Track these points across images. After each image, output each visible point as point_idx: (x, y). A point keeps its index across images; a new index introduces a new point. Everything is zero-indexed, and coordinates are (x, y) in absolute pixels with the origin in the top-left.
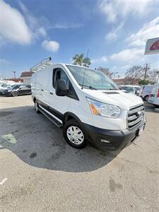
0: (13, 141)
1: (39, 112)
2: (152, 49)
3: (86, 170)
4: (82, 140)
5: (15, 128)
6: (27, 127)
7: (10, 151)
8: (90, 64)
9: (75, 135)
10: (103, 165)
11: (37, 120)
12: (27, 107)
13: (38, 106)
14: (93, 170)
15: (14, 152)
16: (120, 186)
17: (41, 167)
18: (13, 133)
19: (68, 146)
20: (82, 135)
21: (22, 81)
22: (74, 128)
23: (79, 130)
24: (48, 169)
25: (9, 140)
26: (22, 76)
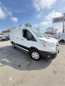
0: (8, 61)
1: (15, 48)
2: (55, 21)
3: (43, 68)
4: (39, 57)
5: (6, 56)
6: (11, 55)
7: (8, 66)
8: (31, 27)
9: (35, 55)
10: (48, 65)
11: (15, 51)
12: (8, 46)
13: (14, 45)
14: (46, 68)
15: (10, 66)
16: (57, 72)
17: (25, 70)
18: (6, 58)
19: (32, 60)
20: (38, 55)
21: (3, 35)
22: (35, 53)
23: (37, 53)
24: (28, 70)
25: (6, 61)
26: (2, 33)
